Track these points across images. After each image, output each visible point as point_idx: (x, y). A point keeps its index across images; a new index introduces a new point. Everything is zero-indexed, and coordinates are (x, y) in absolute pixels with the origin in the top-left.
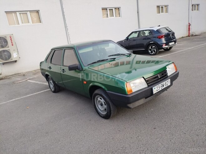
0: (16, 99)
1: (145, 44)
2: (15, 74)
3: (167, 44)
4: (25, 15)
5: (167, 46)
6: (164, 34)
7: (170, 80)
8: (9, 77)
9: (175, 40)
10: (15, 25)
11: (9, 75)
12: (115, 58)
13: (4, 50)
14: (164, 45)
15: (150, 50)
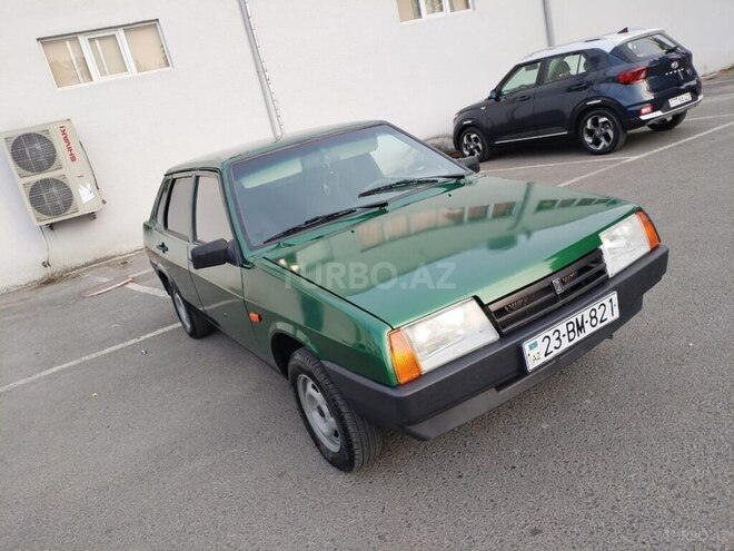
0: (65, 366)
1: (568, 111)
2: (96, 261)
3: (656, 105)
4: (110, 42)
5: (659, 113)
6: (645, 64)
7: (614, 296)
8: (76, 271)
9: (693, 83)
10: (80, 86)
11: (74, 265)
12: (386, 204)
13: (45, 180)
14: (644, 111)
15: (591, 133)
